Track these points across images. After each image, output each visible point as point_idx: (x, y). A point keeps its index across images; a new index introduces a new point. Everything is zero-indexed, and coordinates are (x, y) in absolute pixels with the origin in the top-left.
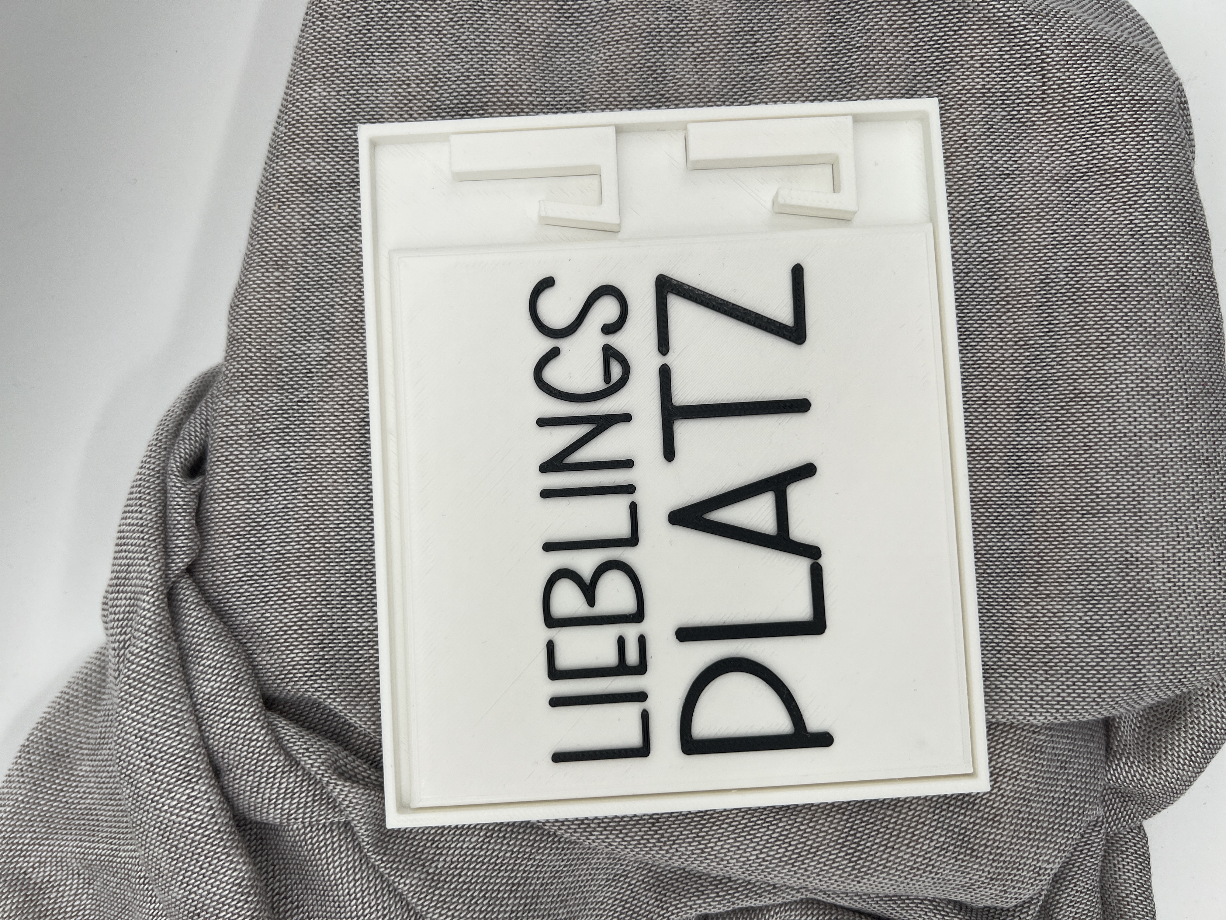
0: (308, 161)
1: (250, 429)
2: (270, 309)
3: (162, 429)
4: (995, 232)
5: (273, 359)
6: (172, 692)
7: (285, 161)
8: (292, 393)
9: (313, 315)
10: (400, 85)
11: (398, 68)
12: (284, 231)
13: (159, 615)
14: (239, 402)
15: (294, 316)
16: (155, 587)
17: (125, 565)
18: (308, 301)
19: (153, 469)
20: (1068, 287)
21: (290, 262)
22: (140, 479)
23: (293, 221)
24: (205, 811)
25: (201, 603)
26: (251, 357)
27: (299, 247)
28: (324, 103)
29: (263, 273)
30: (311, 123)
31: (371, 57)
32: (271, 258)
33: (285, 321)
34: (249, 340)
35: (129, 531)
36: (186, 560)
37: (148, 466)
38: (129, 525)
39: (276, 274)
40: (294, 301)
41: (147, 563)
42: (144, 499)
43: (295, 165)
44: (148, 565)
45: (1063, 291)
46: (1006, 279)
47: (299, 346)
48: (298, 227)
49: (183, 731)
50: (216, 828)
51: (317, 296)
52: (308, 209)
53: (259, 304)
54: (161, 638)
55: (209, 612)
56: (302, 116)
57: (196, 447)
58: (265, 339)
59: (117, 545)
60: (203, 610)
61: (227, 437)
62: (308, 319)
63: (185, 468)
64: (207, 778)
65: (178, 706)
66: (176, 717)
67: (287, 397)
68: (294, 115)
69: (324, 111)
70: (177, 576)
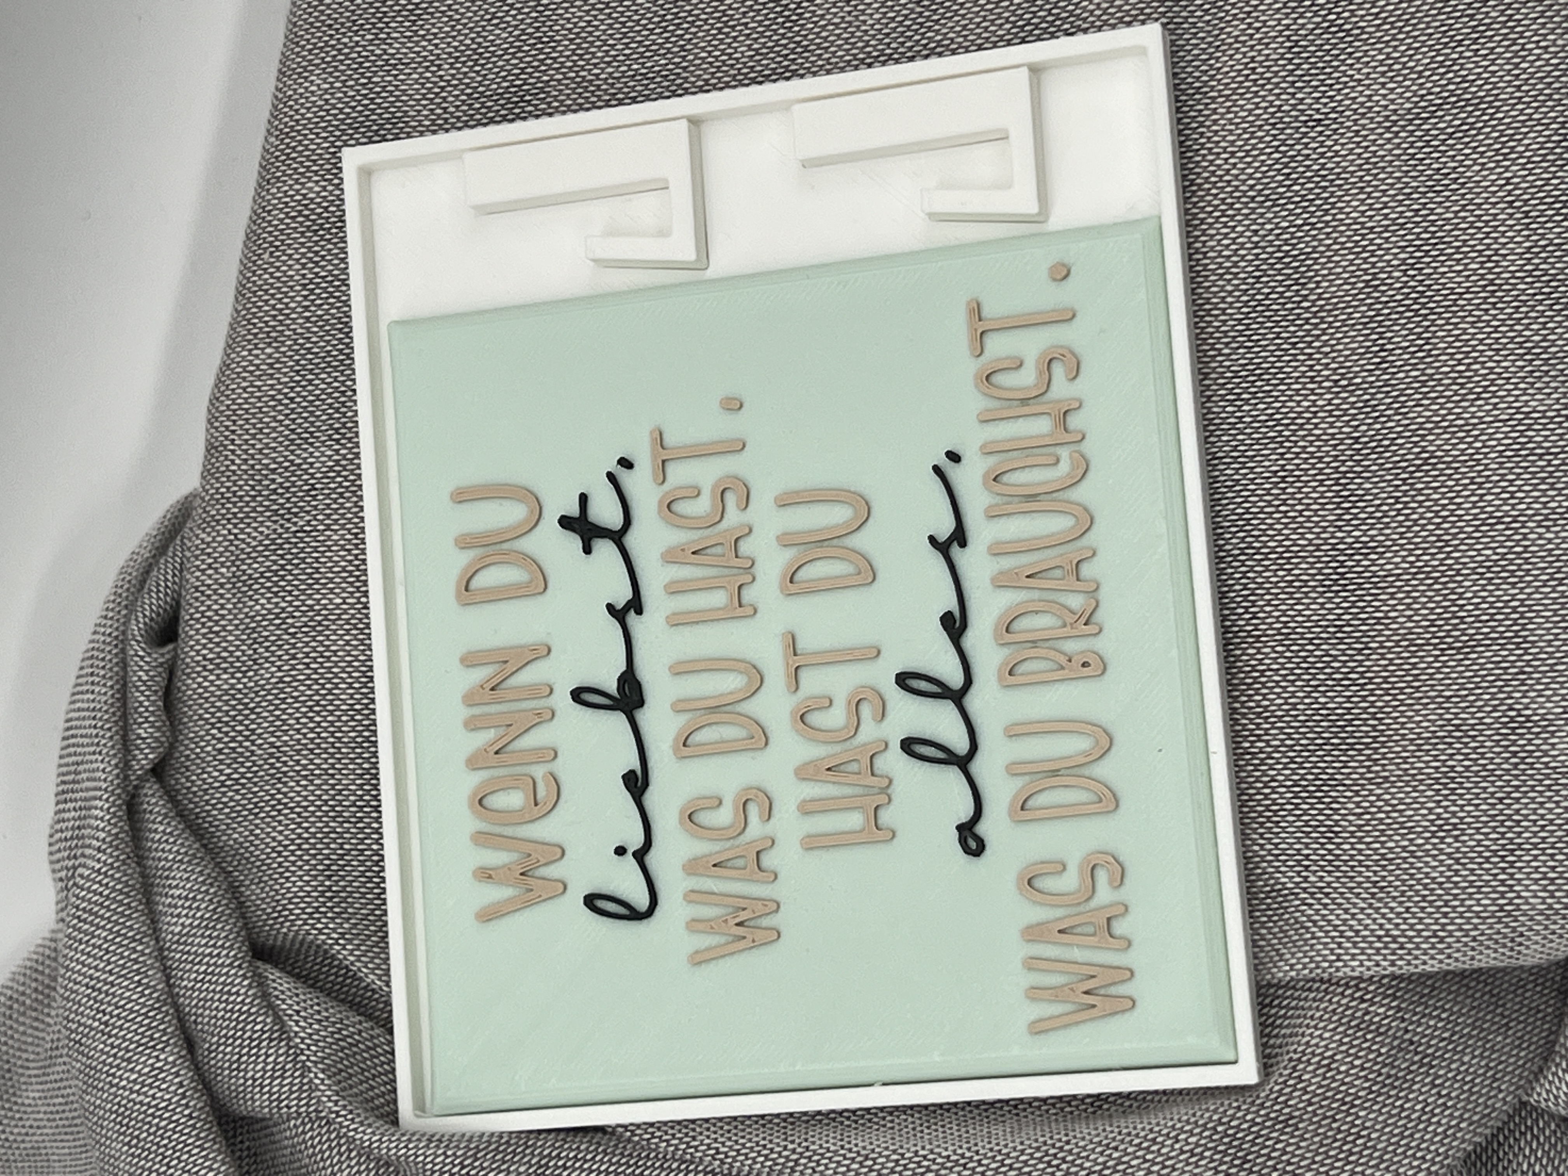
0: (310, 185)
1: (234, 573)
2: (260, 401)
3: (123, 579)
4: (1299, 211)
5: (264, 472)
6: (131, 928)
7: (278, 188)
8: (288, 520)
9: (317, 407)
10: (428, 67)
11: (424, 43)
12: (279, 288)
13: (115, 825)
14: (219, 535)
15: (293, 410)
16: (110, 789)
17: (73, 764)
18: (310, 388)
19: (110, 635)
20: (1406, 290)
21: (287, 333)
22: (93, 649)
23: (291, 273)
24: (173, 1088)
25: (171, 814)
26: (234, 472)
27: (299, 310)
28: (326, 100)
29: (250, 350)
30: (310, 129)
31: (386, 30)
32: (261, 328)
33: (281, 418)
34: (232, 447)
35: (78, 719)
36: (151, 756)
37: (103, 630)
38: (79, 710)
39: (269, 351)
40: (292, 388)
41: (100, 758)
42: (98, 675)
43: (291, 193)
44: (102, 761)
45: (1399, 297)
46: (1318, 282)
47: (298, 452)
48: (297, 281)
49: (145, 981)
50: (186, 1112)
51: (323, 380)
52: (310, 255)
53: (245, 395)
54: (118, 856)
55: (180, 827)
56: (297, 121)
57: (166, 602)
58: (253, 445)
59: (64, 739)
60: (173, 823)
61: (203, 585)
62: (312, 412)
63: (152, 633)
64: (175, 1045)
65: (139, 948)
66: (136, 961)
67: (282, 526)
68: (287, 119)
69: (327, 111)
70: (139, 778)
